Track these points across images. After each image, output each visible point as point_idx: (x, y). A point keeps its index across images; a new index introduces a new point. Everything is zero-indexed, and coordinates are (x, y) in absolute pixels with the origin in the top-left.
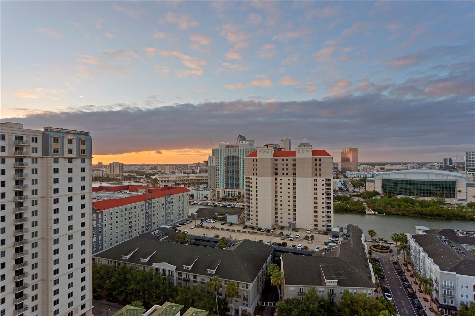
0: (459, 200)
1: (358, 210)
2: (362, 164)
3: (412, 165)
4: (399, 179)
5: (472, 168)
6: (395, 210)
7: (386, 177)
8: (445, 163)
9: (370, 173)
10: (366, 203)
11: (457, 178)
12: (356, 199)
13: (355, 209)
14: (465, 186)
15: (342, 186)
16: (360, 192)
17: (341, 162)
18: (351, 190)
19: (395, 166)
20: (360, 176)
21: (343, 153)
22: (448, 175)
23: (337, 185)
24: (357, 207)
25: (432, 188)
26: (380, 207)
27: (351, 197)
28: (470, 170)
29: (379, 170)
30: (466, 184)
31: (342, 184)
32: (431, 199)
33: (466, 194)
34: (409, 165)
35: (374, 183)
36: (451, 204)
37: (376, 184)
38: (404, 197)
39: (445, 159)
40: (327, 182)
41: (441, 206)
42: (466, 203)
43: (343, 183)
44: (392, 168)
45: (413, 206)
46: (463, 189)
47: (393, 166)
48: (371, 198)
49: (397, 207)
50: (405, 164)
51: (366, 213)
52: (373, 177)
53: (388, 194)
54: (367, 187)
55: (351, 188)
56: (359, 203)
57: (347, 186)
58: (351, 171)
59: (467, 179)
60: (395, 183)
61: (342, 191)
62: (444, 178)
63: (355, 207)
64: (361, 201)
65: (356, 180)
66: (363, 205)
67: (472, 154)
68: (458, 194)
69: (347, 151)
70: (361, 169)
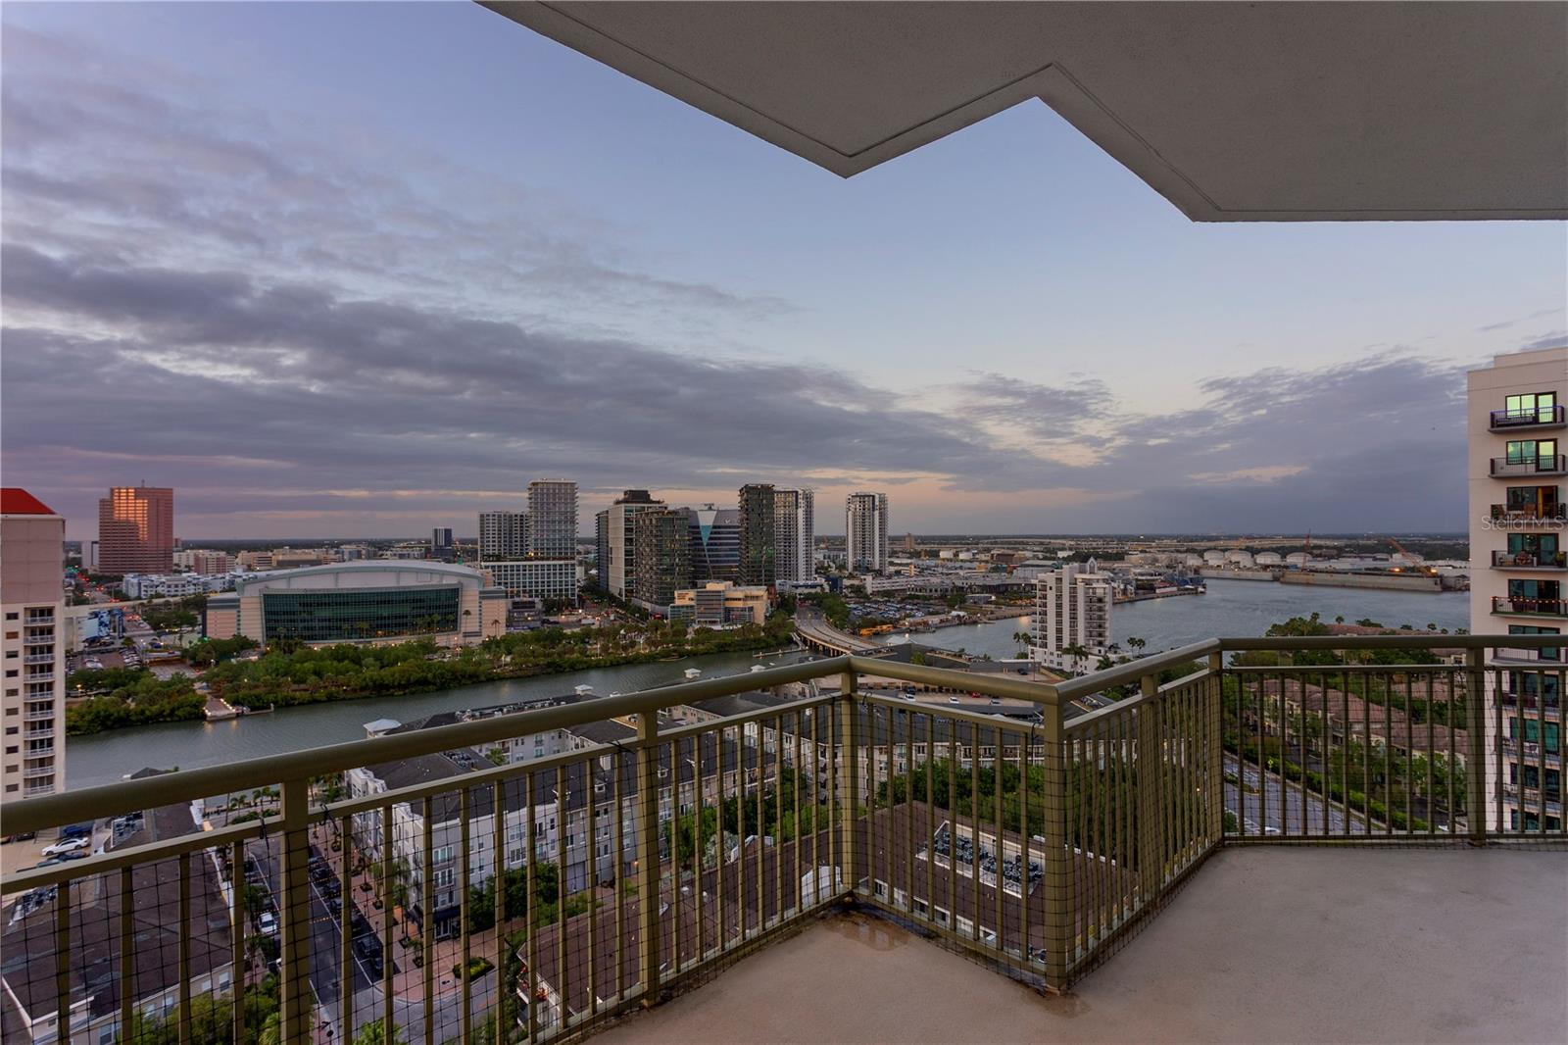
0: (466, 635)
1: (173, 711)
2: (187, 546)
3: (355, 547)
4: (319, 590)
5: (491, 552)
6: (307, 690)
7: (279, 587)
8: (435, 540)
9: (220, 576)
10: (204, 684)
11: (463, 580)
12: (165, 674)
13: (164, 711)
14: (478, 598)
15: (104, 634)
16: (180, 648)
17: (96, 540)
18: (142, 643)
19: (307, 551)
20: (180, 589)
21: (107, 507)
22: (443, 573)
23: (80, 628)
24: (169, 703)
25: (406, 610)
26: (256, 687)
27: (143, 668)
28: (487, 557)
29: (254, 563)
30: (481, 593)
31: (101, 624)
32: (403, 642)
33: (480, 618)
34: (348, 546)
35: (235, 611)
36: (449, 648)
37: (241, 614)
38: (333, 644)
39: (436, 530)
40: (33, 621)
41: (426, 657)
42: (477, 641)
44: (295, 557)
45: (358, 667)
46: (474, 610)
47: (298, 551)
48: (225, 662)
49: (313, 678)
50: (335, 545)
51: (204, 717)
52: (234, 590)
53: (283, 641)
54: (208, 626)
55: (140, 636)
56: (178, 685)
57: (124, 630)
58: (142, 571)
59: (481, 579)
60: (304, 605)
61: (103, 653)
62: (434, 582)
63: (165, 705)
64: (188, 679)
65: (167, 604)
66: (194, 691)
67: (491, 518)
68: (463, 621)
69: (127, 496)
70: (183, 563)
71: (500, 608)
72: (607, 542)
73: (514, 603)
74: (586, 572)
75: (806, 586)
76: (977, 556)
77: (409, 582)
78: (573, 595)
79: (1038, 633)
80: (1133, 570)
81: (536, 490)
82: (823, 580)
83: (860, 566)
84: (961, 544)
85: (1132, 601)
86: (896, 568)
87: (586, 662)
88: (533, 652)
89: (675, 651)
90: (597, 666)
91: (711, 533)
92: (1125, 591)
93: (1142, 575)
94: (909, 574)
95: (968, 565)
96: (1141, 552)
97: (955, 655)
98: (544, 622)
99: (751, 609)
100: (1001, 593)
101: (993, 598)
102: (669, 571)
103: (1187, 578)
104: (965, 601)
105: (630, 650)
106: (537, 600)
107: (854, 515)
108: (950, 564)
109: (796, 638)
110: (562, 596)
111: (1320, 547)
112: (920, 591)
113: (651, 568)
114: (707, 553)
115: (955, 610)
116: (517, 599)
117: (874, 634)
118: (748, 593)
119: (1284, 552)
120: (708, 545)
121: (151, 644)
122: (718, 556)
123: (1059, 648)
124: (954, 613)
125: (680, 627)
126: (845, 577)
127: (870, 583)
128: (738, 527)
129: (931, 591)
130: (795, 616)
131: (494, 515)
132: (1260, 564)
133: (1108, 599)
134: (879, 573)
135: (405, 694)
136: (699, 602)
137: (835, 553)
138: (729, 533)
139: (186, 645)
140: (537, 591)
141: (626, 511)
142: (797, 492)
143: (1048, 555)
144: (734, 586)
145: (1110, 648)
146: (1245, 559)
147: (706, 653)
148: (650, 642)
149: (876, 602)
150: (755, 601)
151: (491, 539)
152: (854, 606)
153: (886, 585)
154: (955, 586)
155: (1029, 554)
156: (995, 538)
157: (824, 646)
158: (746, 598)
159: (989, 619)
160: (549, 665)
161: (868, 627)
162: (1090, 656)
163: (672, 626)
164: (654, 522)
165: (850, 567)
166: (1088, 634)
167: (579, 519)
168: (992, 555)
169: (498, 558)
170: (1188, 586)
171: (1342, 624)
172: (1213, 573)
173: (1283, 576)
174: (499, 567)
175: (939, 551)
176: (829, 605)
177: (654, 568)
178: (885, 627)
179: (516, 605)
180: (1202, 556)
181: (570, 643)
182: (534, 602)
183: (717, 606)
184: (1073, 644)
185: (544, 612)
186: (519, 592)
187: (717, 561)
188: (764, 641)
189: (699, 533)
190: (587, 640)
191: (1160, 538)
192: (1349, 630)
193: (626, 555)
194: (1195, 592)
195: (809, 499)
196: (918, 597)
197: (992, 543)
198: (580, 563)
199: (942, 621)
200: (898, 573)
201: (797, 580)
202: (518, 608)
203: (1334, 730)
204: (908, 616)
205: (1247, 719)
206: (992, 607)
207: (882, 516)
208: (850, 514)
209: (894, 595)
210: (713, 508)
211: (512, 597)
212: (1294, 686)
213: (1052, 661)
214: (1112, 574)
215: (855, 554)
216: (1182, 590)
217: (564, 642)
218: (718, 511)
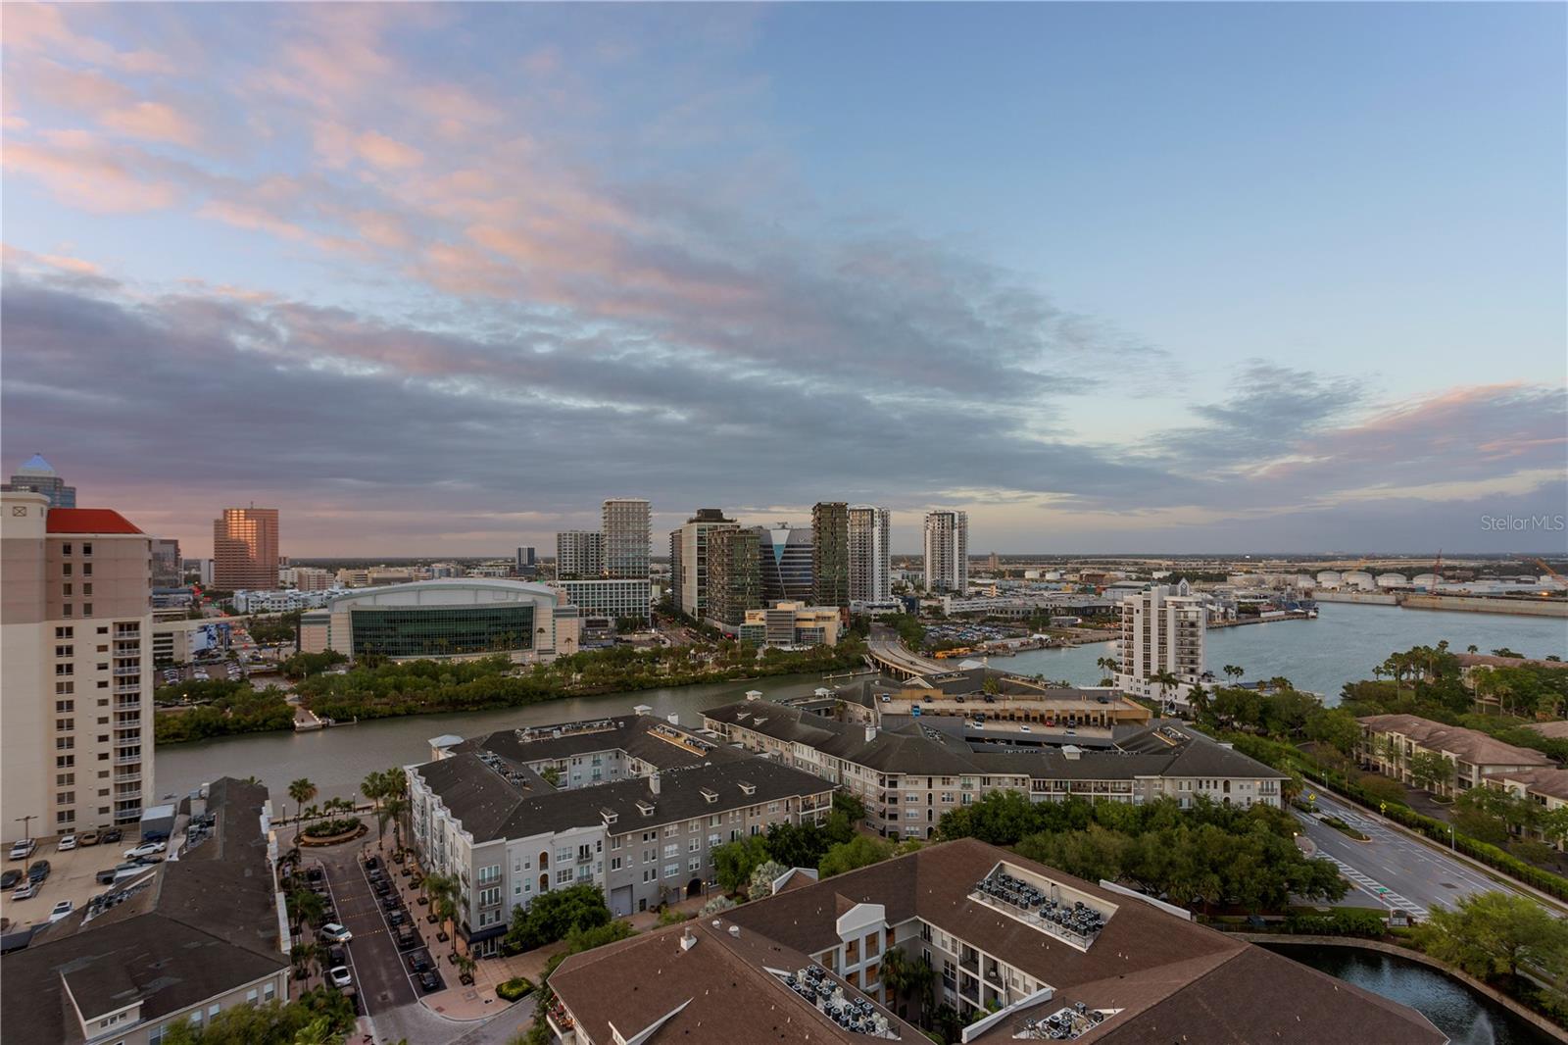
0: (541, 652)
1: (265, 721)
2: (295, 564)
3: (444, 565)
4: (402, 607)
5: (568, 571)
6: (388, 704)
7: (366, 604)
8: (520, 559)
9: (319, 592)
10: (296, 696)
11: (539, 599)
12: (260, 686)
13: (257, 721)
14: (551, 616)
15: (212, 646)
16: (277, 662)
17: (212, 557)
18: (245, 655)
19: (399, 569)
20: (282, 604)
21: (221, 527)
22: (518, 592)
23: (191, 641)
24: (263, 713)
25: (483, 627)
26: (342, 700)
27: (241, 681)
28: (564, 576)
29: (352, 580)
31: (210, 637)
32: (480, 658)
33: (554, 636)
34: (438, 565)
35: (326, 627)
36: (524, 665)
37: (332, 629)
38: (413, 659)
39: (520, 549)
40: (122, 635)
41: (501, 674)
42: (552, 658)
43: (214, 632)
44: (388, 575)
45: (435, 682)
46: (548, 627)
47: (392, 569)
48: (317, 675)
49: (393, 693)
50: (427, 563)
51: (294, 727)
52: (324, 607)
53: (368, 656)
54: (302, 640)
55: (245, 648)
56: (274, 698)
57: (230, 643)
58: (250, 587)
59: (556, 598)
60: (391, 621)
61: (210, 664)
62: (510, 600)
63: (257, 715)
64: (281, 691)
65: (269, 619)
66: (285, 703)
67: (568, 537)
68: (538, 638)
69: (238, 517)
70: (289, 580)
71: (572, 627)
72: (681, 561)
73: (588, 622)
74: (662, 591)
75: (882, 607)
76: (1065, 577)
77: (487, 600)
78: (646, 614)
79: (1124, 659)
80: (1235, 592)
81: (610, 509)
82: (900, 600)
83: (938, 587)
84: (1048, 564)
85: (1233, 626)
86: (977, 589)
87: (654, 682)
88: (603, 670)
89: (744, 671)
90: (666, 686)
91: (785, 552)
92: (1225, 615)
93: (1245, 597)
94: (991, 596)
95: (1054, 585)
96: (1246, 572)
97: (1030, 681)
98: (617, 640)
99: (822, 630)
100: (1088, 615)
101: (1080, 621)
102: (741, 590)
103: (1296, 601)
104: (1048, 624)
105: (699, 670)
106: (610, 618)
107: (933, 534)
108: (1035, 585)
109: (868, 660)
110: (635, 614)
111: (1453, 568)
112: (1001, 612)
113: (723, 588)
114: (780, 572)
115: (1038, 633)
116: (591, 618)
117: (948, 657)
118: (820, 613)
119: (1410, 573)
120: (780, 563)
121: (251, 657)
122: (791, 575)
123: (1147, 675)
124: (1036, 636)
125: (750, 648)
126: (922, 598)
127: (949, 605)
128: (812, 546)
129: (1012, 612)
130: (868, 637)
131: (570, 535)
132: (1383, 587)
133: (1202, 624)
134: (958, 594)
135: (479, 710)
136: (769, 622)
137: (914, 573)
138: (803, 552)
139: (283, 658)
140: (611, 609)
141: (698, 530)
142: (872, 510)
143: (1142, 575)
144: (806, 606)
145: (1203, 676)
146: (1364, 582)
147: (774, 675)
148: (719, 663)
149: (954, 624)
150: (829, 622)
151: (568, 559)
152: (931, 628)
153: (966, 606)
154: (1038, 608)
155: (1121, 575)
156: (1085, 557)
157: (896, 669)
158: (818, 618)
159: (1074, 643)
160: (618, 684)
161: (944, 649)
162: (1180, 685)
163: (742, 647)
164: (726, 541)
165: (928, 587)
166: (1179, 661)
167: (652, 538)
168: (1081, 576)
169: (574, 577)
170: (1297, 610)
171: (1475, 654)
172: (1327, 596)
173: (1407, 600)
174: (575, 585)
175: (1024, 571)
176: (905, 627)
177: (726, 587)
178: (961, 650)
179: (589, 623)
180: (1314, 577)
181: (640, 662)
182: (607, 621)
183: (788, 627)
184: (1161, 671)
185: (617, 630)
186: (594, 610)
187: (791, 581)
188: (836, 663)
189: (772, 552)
190: (657, 659)
191: (1268, 558)
192: (1484, 660)
193: (699, 574)
194: (1307, 617)
195: (885, 518)
196: (998, 619)
197: (1081, 563)
198: (658, 582)
199: (1022, 645)
200: (978, 594)
201: (872, 600)
202: (592, 626)
203: (1460, 773)
204: (987, 639)
205: (1359, 757)
206: (1079, 630)
207: (962, 535)
208: (928, 532)
209: (973, 617)
210: (786, 526)
211: (587, 615)
212: (1414, 722)
213: (1138, 689)
214: (1210, 597)
215: (933, 574)
216: (1290, 614)
217: (635, 661)
218: (792, 530)
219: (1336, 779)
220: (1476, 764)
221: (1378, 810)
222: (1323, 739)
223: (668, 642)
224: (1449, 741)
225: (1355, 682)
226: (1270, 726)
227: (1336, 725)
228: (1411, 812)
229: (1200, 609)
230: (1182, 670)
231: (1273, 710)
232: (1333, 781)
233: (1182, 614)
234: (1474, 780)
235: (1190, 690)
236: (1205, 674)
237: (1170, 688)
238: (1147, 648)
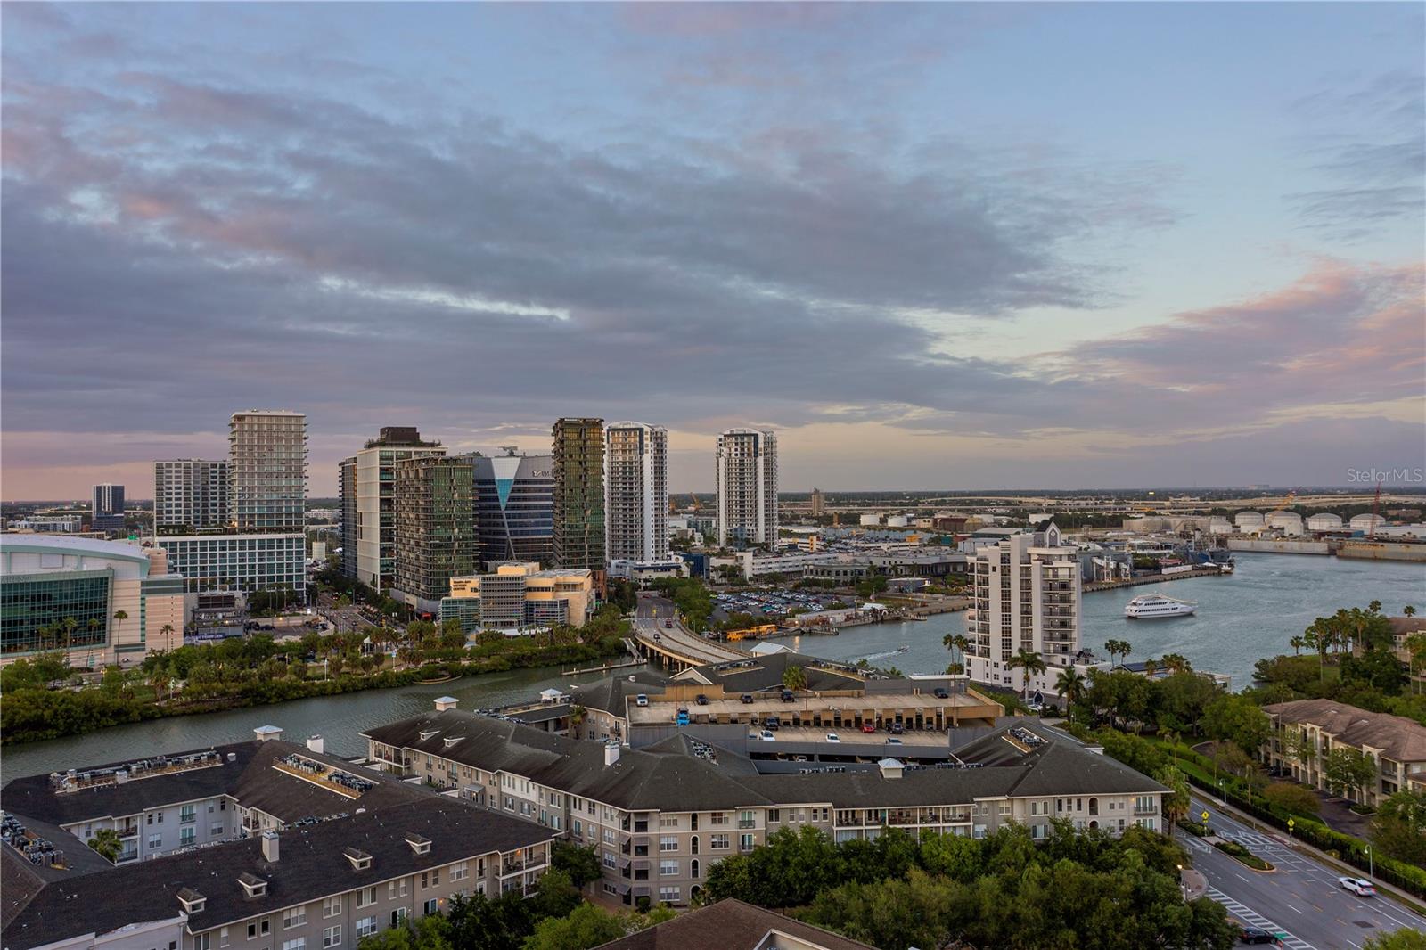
0: (120, 649)
5: (173, 522)
8: (99, 504)
11: (117, 565)
14: (139, 592)
22: (83, 555)
28: (165, 530)
30: (143, 584)
32: (12, 662)
33: (143, 623)
36: (90, 670)
39: (100, 489)
41: (51, 684)
42: (138, 657)
59: (149, 565)
62: (69, 568)
67: (173, 469)
68: (115, 628)
71: (174, 609)
72: (356, 505)
73: (201, 599)
74: (329, 550)
75: (655, 568)
76: (914, 522)
78: (300, 585)
79: (977, 635)
80: (1131, 541)
81: (242, 425)
82: (681, 559)
83: (736, 538)
84: (892, 504)
85: (1127, 586)
86: (791, 540)
87: (304, 688)
88: (220, 674)
89: (444, 668)
90: (322, 694)
91: (513, 491)
92: (1117, 570)
93: (1142, 547)
94: (809, 551)
95: (898, 535)
96: (1148, 514)
97: (848, 670)
98: (249, 627)
99: (565, 603)
100: (938, 576)
101: (927, 584)
102: (445, 546)
103: (1206, 552)
104: (885, 589)
105: (375, 668)
106: (238, 593)
107: (728, 464)
108: (871, 534)
109: (631, 646)
110: (280, 587)
111: (1398, 506)
112: (822, 573)
113: (418, 544)
114: (506, 521)
115: (870, 601)
116: (208, 593)
117: (743, 638)
118: (561, 579)
119: (1346, 513)
120: (506, 508)
122: (521, 525)
123: (1006, 656)
124: (868, 606)
125: (455, 633)
126: (714, 555)
127: (750, 563)
128: (552, 482)
129: (837, 574)
130: (633, 613)
131: (178, 466)
132: (1314, 531)
133: (1076, 584)
134: (763, 549)
136: (486, 594)
137: (705, 519)
138: (540, 490)
140: (242, 580)
141: (381, 458)
142: (641, 430)
143: (1015, 520)
144: (542, 568)
145: (1079, 656)
146: (1292, 525)
147: (494, 671)
148: (407, 656)
150: (575, 593)
151: (174, 502)
152: (723, 597)
153: (774, 565)
154: (873, 567)
157: (670, 658)
158: (559, 587)
159: (919, 615)
160: (244, 693)
161: (741, 628)
162: (1052, 669)
163: (444, 631)
164: (421, 474)
165: (722, 539)
166: (1047, 636)
167: (309, 470)
168: (935, 520)
169: (183, 530)
170: (1206, 564)
171: (1413, 616)
172: (1245, 544)
173: (1341, 548)
174: (183, 544)
175: (858, 516)
177: (422, 543)
178: (763, 628)
179: (204, 602)
180: (1232, 521)
181: (283, 659)
182: (232, 598)
183: (514, 600)
184: (1025, 651)
185: (251, 612)
186: (214, 581)
187: (522, 533)
188: (583, 652)
189: (494, 490)
190: (311, 653)
191: (1176, 494)
193: (382, 525)
194: (1218, 573)
195: (660, 440)
196: (817, 583)
197: (937, 504)
198: (323, 537)
199: (849, 618)
200: (792, 547)
201: (642, 560)
202: (208, 606)
203: (1384, 774)
204: (800, 611)
205: (1267, 759)
206: (924, 596)
207: (769, 465)
208: (722, 461)
209: (783, 580)
210: (516, 453)
211: (203, 589)
212: (1332, 708)
213: (996, 677)
214: (1098, 548)
215: (729, 521)
216: (1199, 569)
217: (275, 657)
218: (524, 458)
219: (1237, 789)
220: (1401, 762)
221: (1283, 827)
222: (1224, 736)
223: (331, 627)
224: (1371, 732)
225: (1270, 657)
226: (1160, 721)
227: (1238, 717)
228: (1325, 829)
229: (1074, 565)
230: (1052, 648)
231: (1164, 698)
232: (1234, 792)
233: (1051, 572)
234: (1399, 782)
235: (1060, 675)
236: (1081, 653)
237: (1035, 674)
238: (1006, 619)
